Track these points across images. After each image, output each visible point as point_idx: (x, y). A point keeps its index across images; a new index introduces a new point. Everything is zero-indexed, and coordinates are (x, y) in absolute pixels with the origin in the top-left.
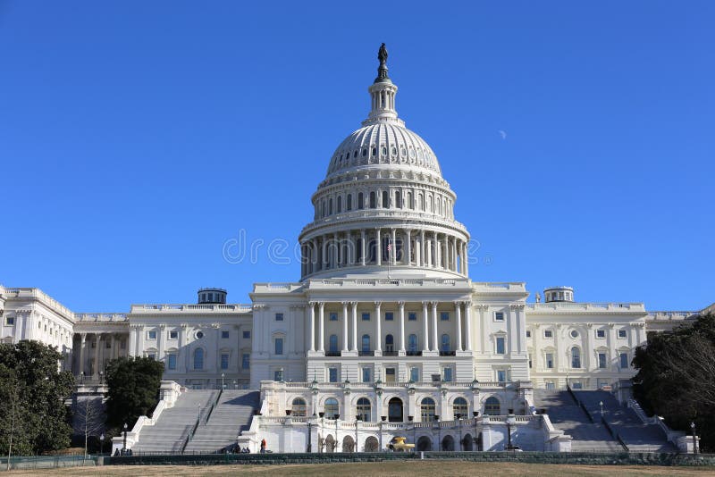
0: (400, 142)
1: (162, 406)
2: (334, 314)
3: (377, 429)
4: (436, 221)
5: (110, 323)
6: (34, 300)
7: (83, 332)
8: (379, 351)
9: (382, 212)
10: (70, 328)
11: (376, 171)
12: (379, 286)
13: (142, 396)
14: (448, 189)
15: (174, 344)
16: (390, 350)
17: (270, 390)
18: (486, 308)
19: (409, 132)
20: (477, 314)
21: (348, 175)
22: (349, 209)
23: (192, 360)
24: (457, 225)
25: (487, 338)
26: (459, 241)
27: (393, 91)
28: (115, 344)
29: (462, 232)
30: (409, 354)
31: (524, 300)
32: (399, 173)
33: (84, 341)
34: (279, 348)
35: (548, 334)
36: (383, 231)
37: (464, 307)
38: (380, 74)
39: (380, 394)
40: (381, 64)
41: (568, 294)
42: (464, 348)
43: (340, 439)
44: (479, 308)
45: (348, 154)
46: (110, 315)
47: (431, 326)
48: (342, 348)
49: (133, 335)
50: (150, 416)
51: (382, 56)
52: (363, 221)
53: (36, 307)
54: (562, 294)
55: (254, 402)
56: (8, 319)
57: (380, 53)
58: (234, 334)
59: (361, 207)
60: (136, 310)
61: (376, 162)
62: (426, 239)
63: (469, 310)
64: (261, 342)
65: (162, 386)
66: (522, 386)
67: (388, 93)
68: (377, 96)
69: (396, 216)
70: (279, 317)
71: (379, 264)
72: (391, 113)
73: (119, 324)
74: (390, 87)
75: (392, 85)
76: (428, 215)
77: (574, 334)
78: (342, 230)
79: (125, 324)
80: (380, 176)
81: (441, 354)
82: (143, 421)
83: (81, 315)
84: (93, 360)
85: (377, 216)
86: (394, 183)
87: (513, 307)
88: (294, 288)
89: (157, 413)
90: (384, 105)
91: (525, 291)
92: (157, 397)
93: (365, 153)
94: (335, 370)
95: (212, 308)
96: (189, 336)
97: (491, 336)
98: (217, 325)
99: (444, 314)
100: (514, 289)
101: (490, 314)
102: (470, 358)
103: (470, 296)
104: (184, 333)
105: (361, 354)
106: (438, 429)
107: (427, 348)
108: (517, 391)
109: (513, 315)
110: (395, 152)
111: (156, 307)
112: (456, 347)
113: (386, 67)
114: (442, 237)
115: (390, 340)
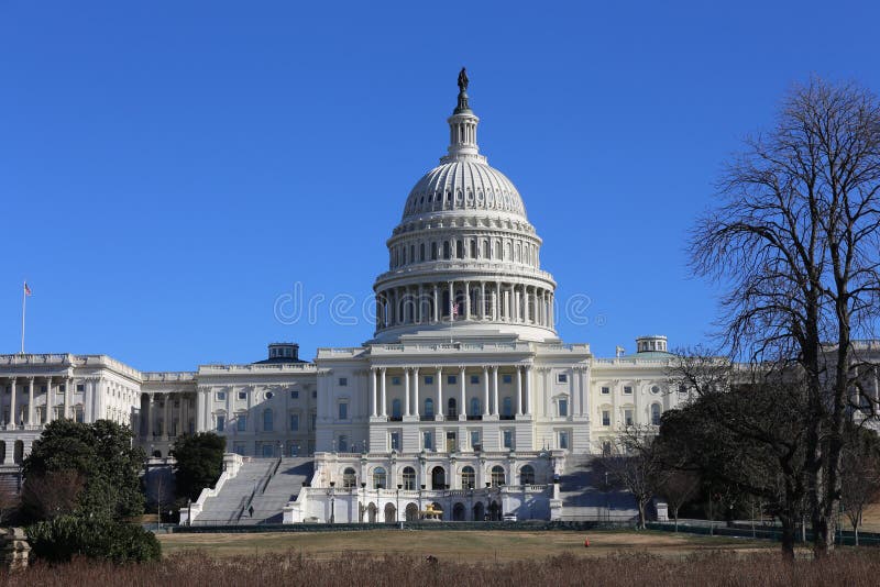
0: (478, 184)
1: (225, 477)
2: (396, 378)
3: (417, 496)
5: (177, 383)
6: (102, 367)
7: (151, 392)
8: (440, 415)
9: (455, 263)
10: (137, 388)
11: (449, 219)
13: (206, 468)
15: (243, 405)
16: (452, 415)
17: (323, 461)
18: (549, 370)
20: (540, 377)
21: (422, 222)
22: (423, 259)
23: (261, 421)
24: (545, 276)
25: (550, 401)
27: (473, 122)
28: (184, 404)
30: (470, 418)
31: (588, 361)
32: (474, 221)
33: (152, 401)
34: (343, 413)
35: (628, 390)
36: (456, 284)
37: (524, 370)
38: (459, 105)
39: (423, 463)
40: (462, 91)
41: (659, 343)
42: (524, 411)
43: (382, 507)
44: (542, 370)
45: (423, 199)
46: (179, 373)
47: (492, 390)
48: (404, 413)
49: (201, 396)
50: (213, 487)
51: (462, 82)
52: (433, 274)
53: (105, 374)
54: (653, 345)
55: (308, 471)
56: (78, 386)
57: (460, 78)
58: (303, 394)
59: (434, 257)
60: (204, 371)
61: (451, 208)
63: (530, 374)
64: (326, 407)
65: (225, 458)
66: (553, 455)
67: (468, 124)
68: (456, 127)
69: (471, 268)
70: (343, 382)
72: (471, 149)
73: (187, 383)
74: (470, 119)
75: (472, 116)
77: (655, 390)
78: (414, 282)
79: (194, 382)
80: (454, 225)
81: (501, 418)
82: (206, 493)
83: (147, 374)
84: (162, 420)
85: (450, 269)
86: (469, 231)
87: (576, 369)
88: (357, 353)
89: (220, 485)
90: (463, 139)
91: (588, 352)
92: (221, 469)
93: (440, 197)
94: (397, 435)
95: (281, 367)
96: (258, 396)
97: (554, 398)
98: (285, 384)
99: (508, 377)
100: (577, 350)
101: (552, 376)
102: (529, 422)
103: (531, 360)
104: (253, 394)
105: (422, 419)
106: (471, 496)
107: (488, 413)
108: (550, 459)
109: (576, 376)
110: (471, 196)
111: (223, 367)
112: (516, 411)
113: (466, 96)
114: (530, 289)
115: (452, 405)
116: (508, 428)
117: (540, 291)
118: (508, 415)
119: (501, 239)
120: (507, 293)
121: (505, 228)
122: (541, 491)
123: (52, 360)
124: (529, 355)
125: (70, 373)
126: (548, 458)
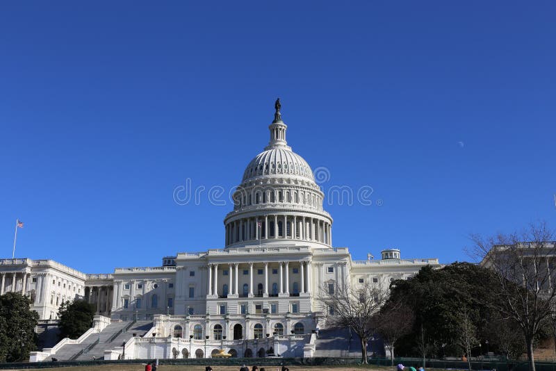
0: (290, 161)
2: (224, 271)
3: (220, 344)
4: (312, 211)
5: (106, 280)
6: (48, 267)
7: (91, 286)
8: (251, 294)
9: (269, 205)
10: (83, 284)
11: (267, 179)
12: (267, 252)
14: (319, 190)
15: (140, 292)
16: (259, 293)
17: (160, 320)
18: (322, 265)
19: (295, 154)
20: (316, 269)
21: (251, 182)
23: (150, 302)
24: (325, 213)
25: (322, 284)
26: (326, 223)
27: (283, 128)
29: (327, 217)
30: (271, 295)
31: (347, 259)
32: (281, 180)
33: (91, 291)
34: (191, 294)
35: (375, 281)
36: (269, 217)
37: (305, 264)
38: (275, 118)
39: (228, 322)
40: (277, 111)
41: (395, 254)
42: (305, 291)
43: (180, 349)
44: (317, 265)
45: (252, 169)
46: (107, 275)
47: (285, 278)
48: (228, 293)
49: (116, 287)
51: (277, 106)
52: (256, 211)
53: (50, 271)
54: (391, 255)
55: (148, 328)
56: (33, 279)
57: (276, 105)
60: (118, 272)
61: (268, 174)
62: (306, 222)
63: (309, 267)
64: (181, 291)
65: (95, 319)
66: (317, 315)
67: (280, 129)
68: (274, 130)
69: (278, 207)
70: (192, 274)
71: (267, 238)
72: (282, 143)
73: (110, 280)
74: (282, 126)
75: (283, 124)
76: (307, 207)
79: (113, 280)
81: (291, 295)
83: (89, 275)
86: (278, 186)
87: (339, 264)
88: (201, 255)
90: (277, 137)
92: (91, 327)
93: (262, 168)
94: (224, 307)
96: (149, 287)
97: (325, 283)
98: (166, 280)
99: (295, 269)
100: (340, 252)
101: (324, 268)
102: (309, 297)
103: (310, 258)
104: (146, 285)
105: (240, 296)
106: (257, 344)
107: (282, 291)
108: (314, 318)
109: (339, 268)
110: (280, 166)
111: (129, 269)
112: (300, 291)
113: (279, 113)
114: (315, 221)
115: (260, 287)
116: (295, 302)
117: (322, 222)
118: (295, 293)
119: (297, 191)
120: (301, 223)
121: (300, 184)
122: (302, 339)
123: (17, 262)
124: (309, 254)
125: (28, 270)
126: (314, 317)
